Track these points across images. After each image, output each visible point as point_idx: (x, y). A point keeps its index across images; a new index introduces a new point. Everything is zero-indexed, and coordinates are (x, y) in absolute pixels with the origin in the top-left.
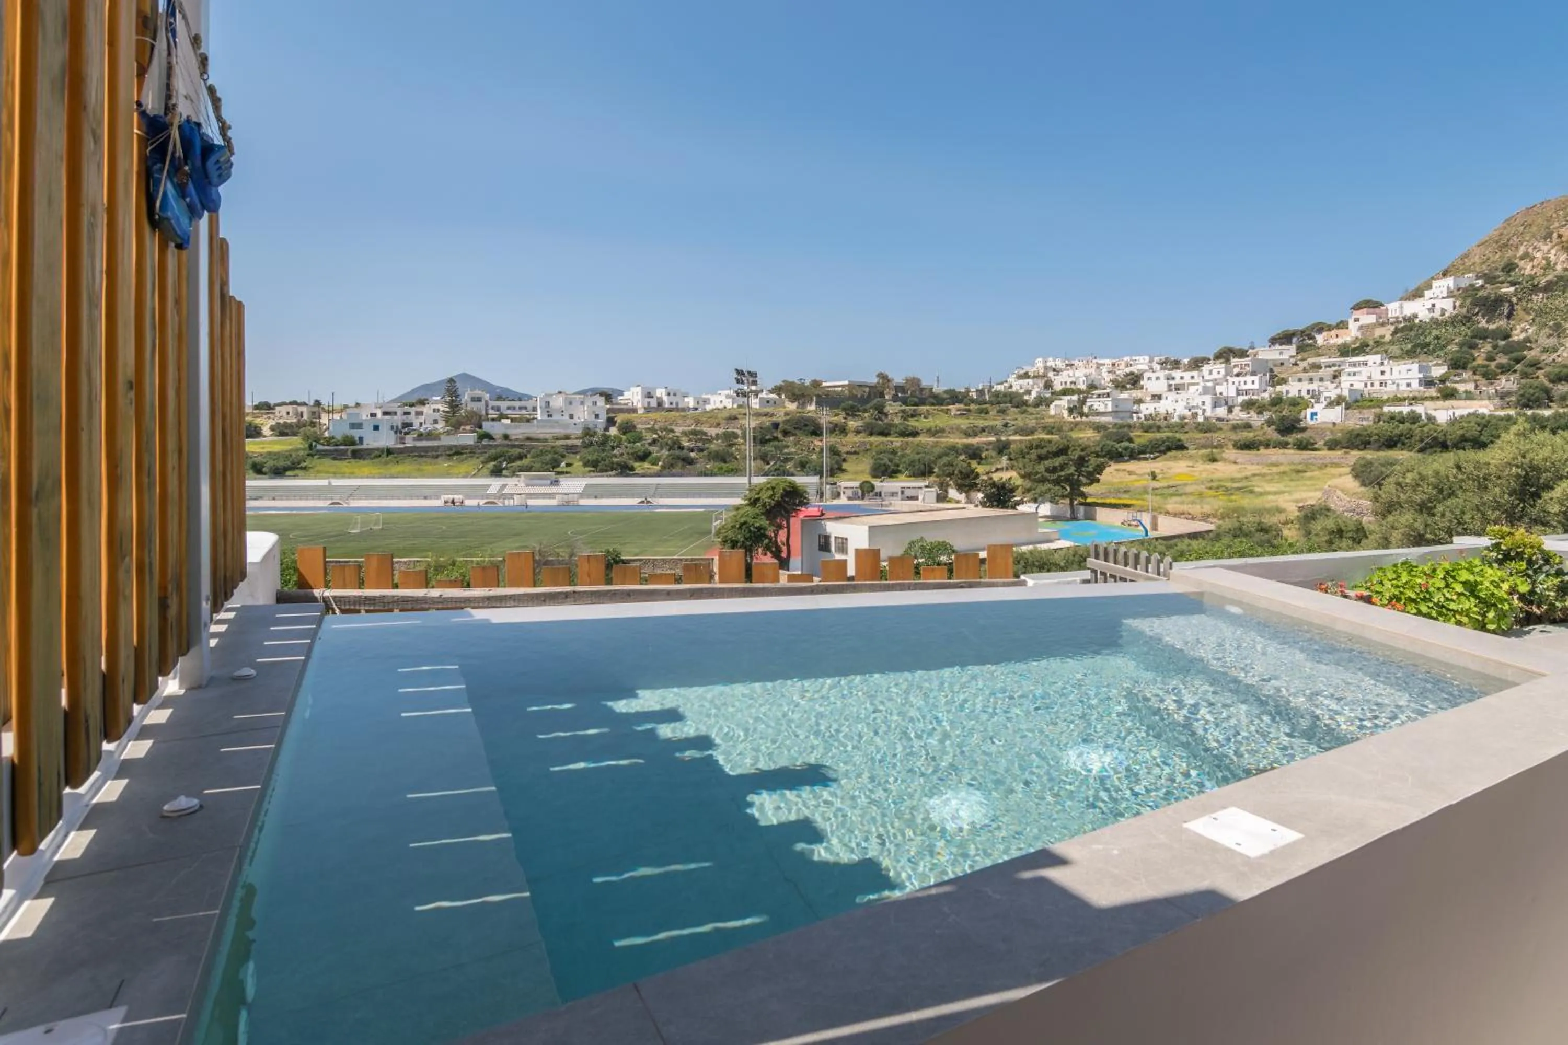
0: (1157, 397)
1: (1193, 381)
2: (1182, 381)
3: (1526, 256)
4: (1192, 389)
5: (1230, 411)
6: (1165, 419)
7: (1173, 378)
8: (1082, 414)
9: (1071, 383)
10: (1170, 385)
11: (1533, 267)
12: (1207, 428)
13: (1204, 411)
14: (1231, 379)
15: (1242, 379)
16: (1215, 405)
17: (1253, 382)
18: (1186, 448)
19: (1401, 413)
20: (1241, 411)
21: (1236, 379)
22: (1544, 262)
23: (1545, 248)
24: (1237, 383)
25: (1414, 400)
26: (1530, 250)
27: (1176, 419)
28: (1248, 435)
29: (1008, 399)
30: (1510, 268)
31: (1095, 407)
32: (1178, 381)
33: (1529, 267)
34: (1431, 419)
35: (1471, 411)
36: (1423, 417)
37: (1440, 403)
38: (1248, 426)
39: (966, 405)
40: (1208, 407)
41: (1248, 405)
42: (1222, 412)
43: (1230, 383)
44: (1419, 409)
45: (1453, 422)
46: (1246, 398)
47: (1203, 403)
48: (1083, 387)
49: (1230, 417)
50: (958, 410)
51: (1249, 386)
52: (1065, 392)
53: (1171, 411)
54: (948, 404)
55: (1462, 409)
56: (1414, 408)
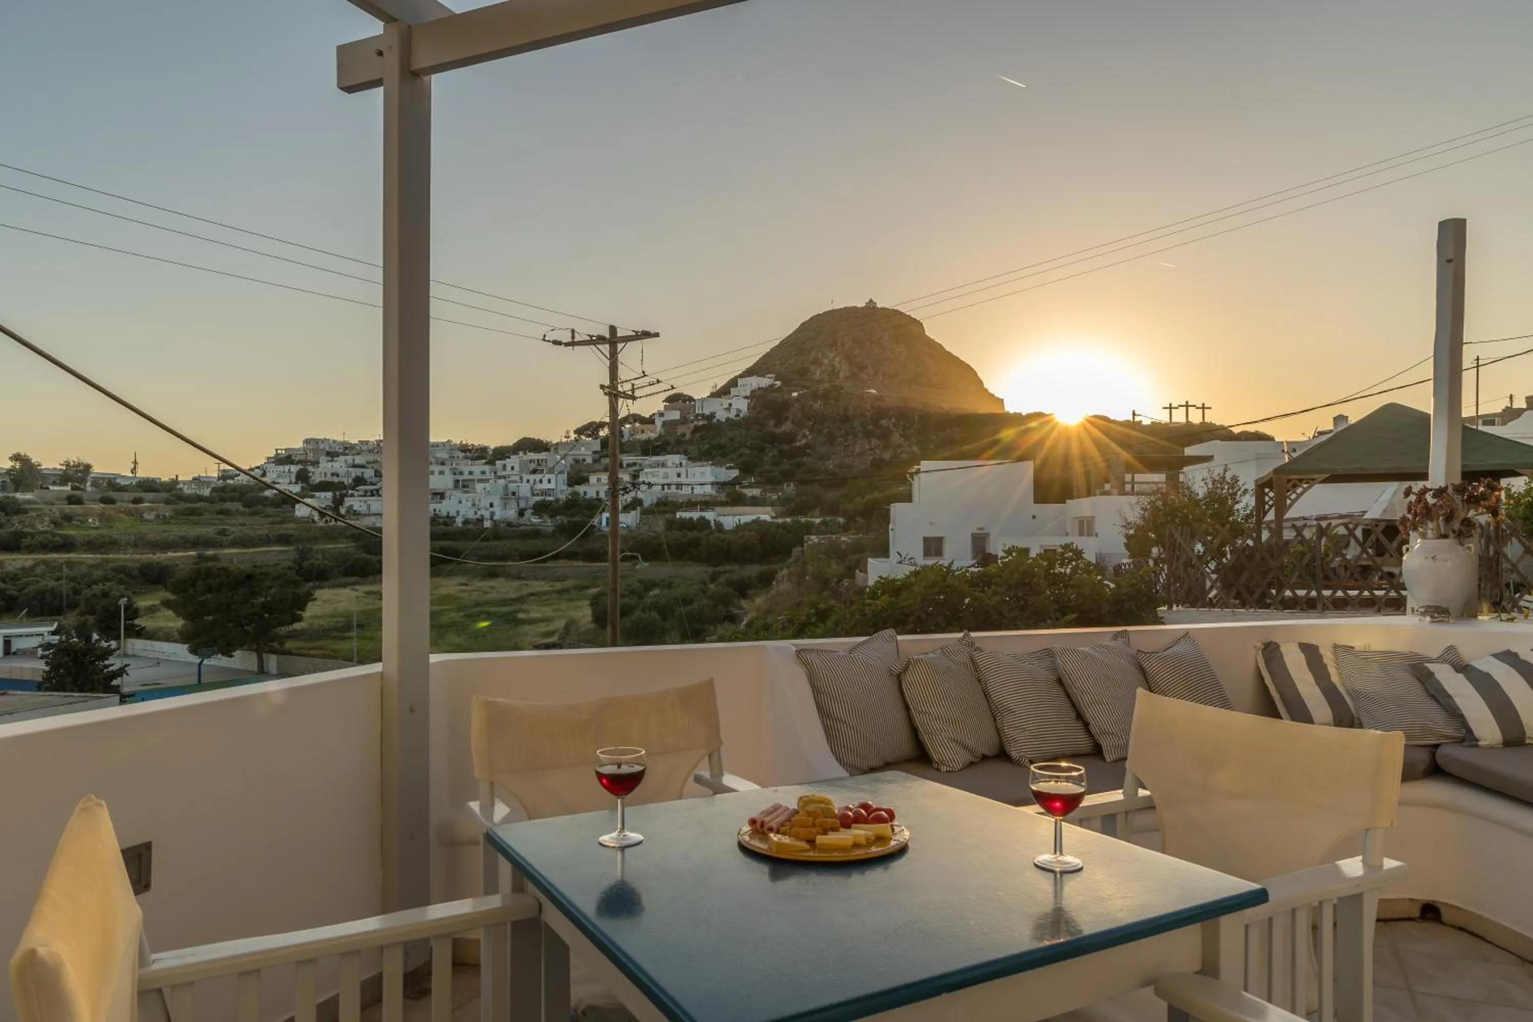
0: (440, 496)
1: (483, 477)
2: (471, 477)
3: (816, 362)
4: (479, 487)
5: (522, 514)
6: (445, 524)
7: (461, 473)
8: (338, 517)
9: (333, 474)
10: (457, 481)
11: (822, 373)
12: (496, 534)
13: (493, 514)
14: (525, 477)
15: (538, 477)
16: (507, 507)
17: (549, 481)
19: (691, 519)
20: (533, 514)
21: (532, 477)
22: (830, 368)
23: (831, 355)
24: (532, 482)
25: (706, 504)
26: (820, 356)
27: (458, 525)
28: (536, 544)
29: (237, 494)
30: (803, 372)
31: (356, 507)
32: (466, 476)
33: (818, 373)
34: (719, 526)
35: (754, 517)
36: (712, 524)
37: (728, 509)
38: (536, 533)
40: (497, 509)
41: (541, 508)
42: (513, 516)
43: (525, 480)
44: (710, 515)
45: (739, 528)
46: (538, 498)
47: (491, 504)
48: (348, 481)
49: (522, 521)
51: (545, 486)
52: (324, 486)
53: (453, 513)
55: (747, 515)
56: (703, 514)
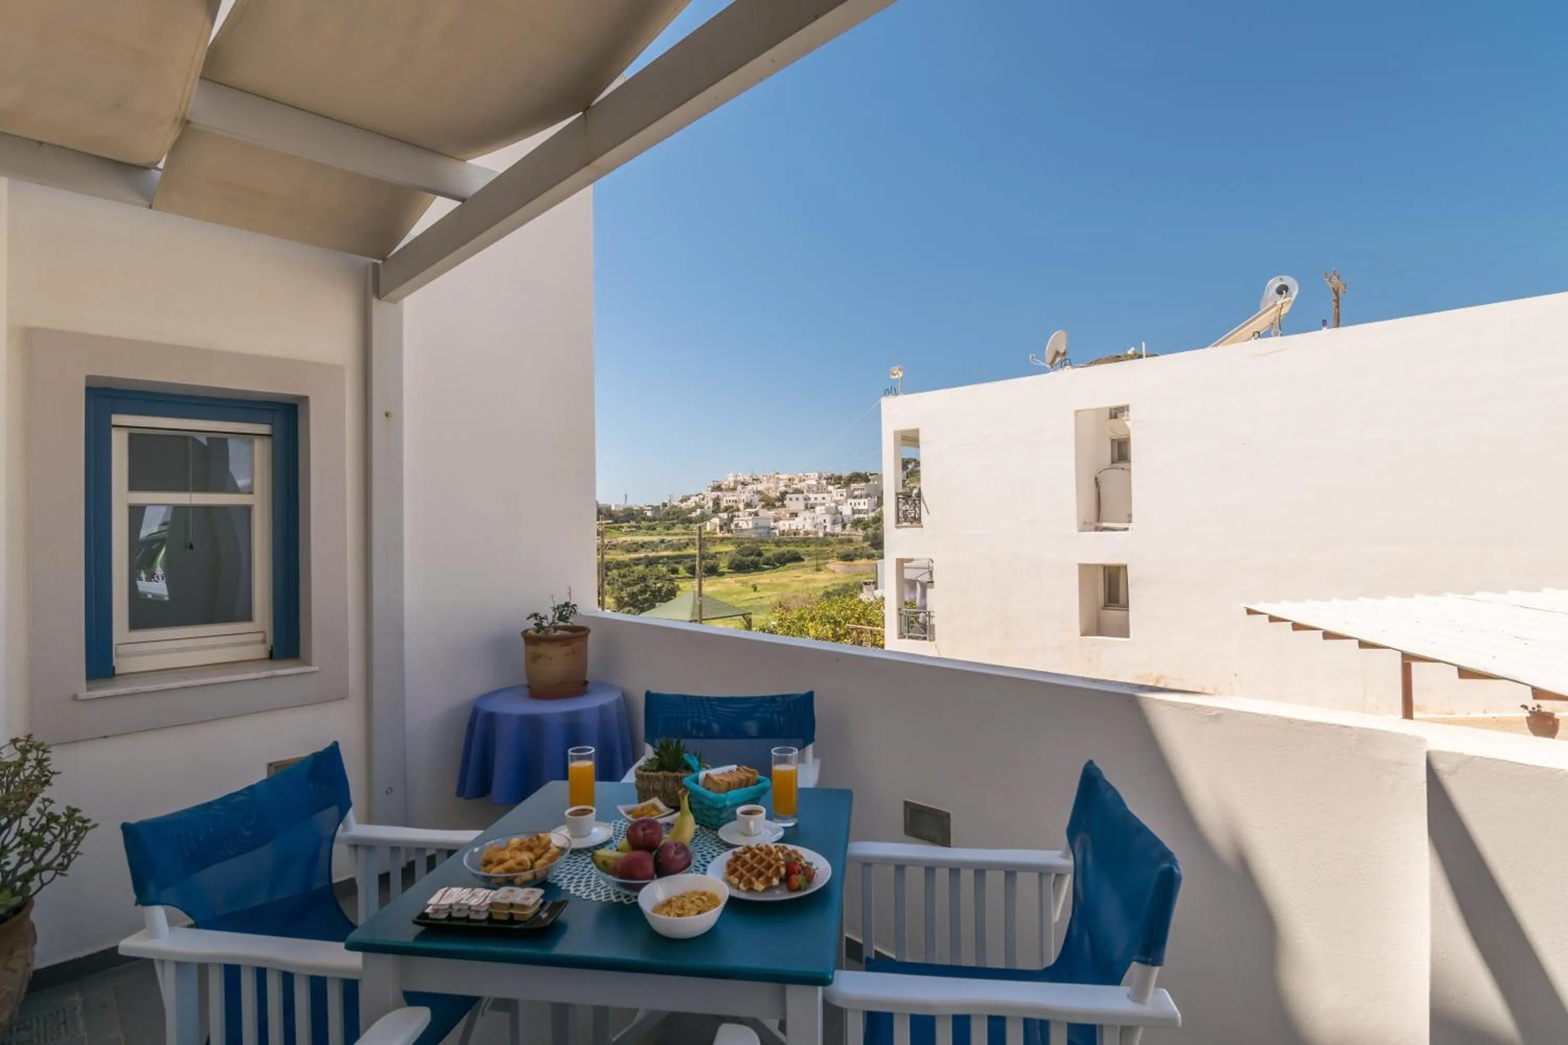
0: (794, 515)
1: (823, 502)
2: (815, 502)
4: (820, 509)
5: (844, 527)
6: (795, 534)
7: (810, 499)
8: (729, 531)
10: (806, 505)
12: (825, 541)
13: (825, 527)
14: (850, 501)
15: (857, 501)
16: (834, 523)
17: (864, 504)
18: (802, 560)
20: (851, 527)
21: (853, 501)
24: (853, 504)
27: (801, 536)
28: (851, 549)
29: (673, 514)
31: (741, 524)
32: (812, 501)
38: (852, 541)
39: (637, 522)
40: (828, 524)
41: (857, 523)
42: (838, 529)
47: (825, 521)
49: (843, 532)
50: (629, 527)
51: (862, 507)
54: (622, 522)
